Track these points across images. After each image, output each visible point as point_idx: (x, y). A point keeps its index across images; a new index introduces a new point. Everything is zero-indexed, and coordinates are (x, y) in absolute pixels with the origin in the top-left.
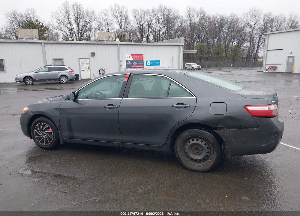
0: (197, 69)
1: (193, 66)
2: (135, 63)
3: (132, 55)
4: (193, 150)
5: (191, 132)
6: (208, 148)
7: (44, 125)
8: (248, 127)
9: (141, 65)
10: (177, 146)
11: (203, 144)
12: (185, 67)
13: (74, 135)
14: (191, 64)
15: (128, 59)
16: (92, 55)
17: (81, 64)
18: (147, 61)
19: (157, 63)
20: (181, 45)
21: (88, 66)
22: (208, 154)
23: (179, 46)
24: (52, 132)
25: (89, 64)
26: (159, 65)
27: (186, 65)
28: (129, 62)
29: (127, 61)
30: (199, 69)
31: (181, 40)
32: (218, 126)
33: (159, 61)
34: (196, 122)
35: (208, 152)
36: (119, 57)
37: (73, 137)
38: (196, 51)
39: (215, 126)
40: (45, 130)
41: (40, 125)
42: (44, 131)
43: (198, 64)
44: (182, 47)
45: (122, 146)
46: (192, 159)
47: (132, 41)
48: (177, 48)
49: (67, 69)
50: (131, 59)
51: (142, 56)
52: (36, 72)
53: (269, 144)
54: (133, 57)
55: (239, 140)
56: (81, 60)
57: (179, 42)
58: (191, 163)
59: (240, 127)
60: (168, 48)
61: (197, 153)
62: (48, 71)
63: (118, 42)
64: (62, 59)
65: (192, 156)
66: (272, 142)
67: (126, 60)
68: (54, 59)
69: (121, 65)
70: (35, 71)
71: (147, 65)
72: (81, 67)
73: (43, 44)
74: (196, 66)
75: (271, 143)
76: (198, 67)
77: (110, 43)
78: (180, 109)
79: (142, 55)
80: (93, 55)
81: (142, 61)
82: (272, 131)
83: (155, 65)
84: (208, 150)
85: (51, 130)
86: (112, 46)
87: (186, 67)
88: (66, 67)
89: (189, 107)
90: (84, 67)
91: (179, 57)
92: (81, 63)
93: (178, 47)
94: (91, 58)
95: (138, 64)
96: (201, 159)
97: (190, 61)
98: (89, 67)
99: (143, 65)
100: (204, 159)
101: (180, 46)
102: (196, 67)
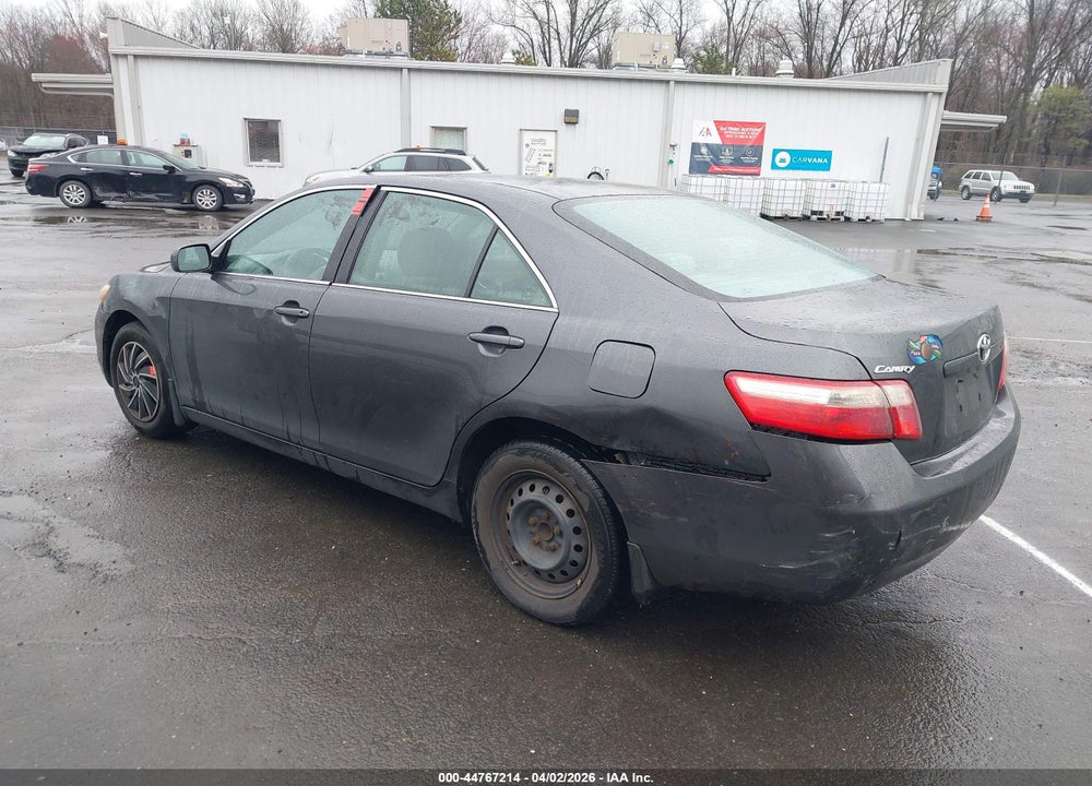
0: (1011, 195)
1: (995, 183)
2: (727, 157)
3: (718, 124)
4: (534, 529)
5: (522, 452)
6: (577, 531)
7: (139, 351)
8: (727, 472)
9: (750, 165)
10: (476, 502)
11: (560, 510)
12: (961, 186)
13: (206, 400)
14: (990, 172)
15: (701, 140)
16: (568, 119)
17: (526, 151)
18: (776, 152)
19: (820, 160)
20: (935, 93)
21: (548, 160)
22: (575, 556)
23: (926, 93)
24: (155, 377)
25: (553, 153)
26: (827, 167)
27: (968, 177)
28: (704, 150)
29: (695, 148)
30: (1023, 197)
31: (940, 69)
32: (615, 446)
33: (828, 155)
34: (534, 414)
35: (578, 548)
36: (667, 129)
37: (201, 406)
38: (1003, 119)
39: (603, 441)
40: (141, 366)
41: (130, 347)
42: (138, 371)
43: (1021, 176)
44: (937, 98)
45: (323, 465)
46: (522, 564)
47: (734, 69)
48: (915, 104)
49: (468, 168)
50: (715, 139)
51: (760, 130)
52: (367, 171)
53: (816, 562)
54: (721, 134)
55: (680, 519)
56: (528, 137)
57: (930, 77)
58: (521, 576)
59: (695, 466)
60: (875, 100)
61: (545, 544)
62: (405, 170)
63: (677, 72)
64: (461, 130)
65: (526, 551)
66: (832, 560)
67: (693, 144)
68: (435, 128)
69: (671, 162)
70: (364, 168)
71: (774, 166)
72: (525, 163)
73: (405, 71)
74: (1010, 182)
75: (822, 561)
76: (1018, 191)
77: (651, 74)
78: (493, 352)
79: (761, 125)
80: (571, 117)
81: (758, 150)
82: (829, 508)
83: (808, 169)
84: (576, 540)
85: (153, 372)
86: (647, 88)
87: (966, 187)
88: (467, 160)
89: (521, 346)
90: (534, 162)
91: (919, 140)
92: (527, 145)
93: (922, 97)
94: (563, 128)
95: (737, 162)
96: (551, 570)
97: (985, 162)
98: (551, 165)
99: (758, 164)
100: (564, 573)
101: (930, 95)
102: (1012, 190)
